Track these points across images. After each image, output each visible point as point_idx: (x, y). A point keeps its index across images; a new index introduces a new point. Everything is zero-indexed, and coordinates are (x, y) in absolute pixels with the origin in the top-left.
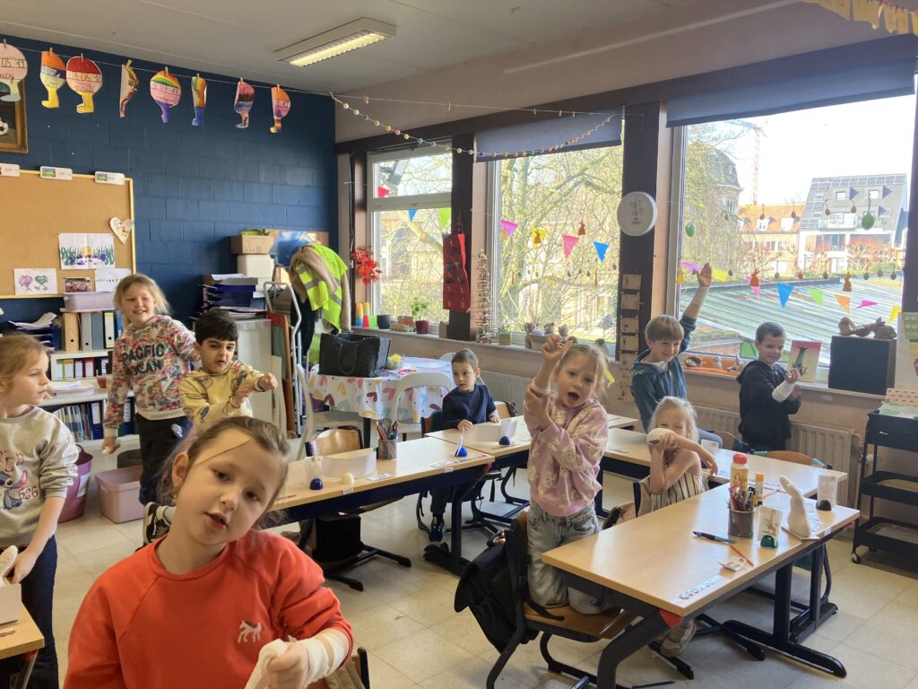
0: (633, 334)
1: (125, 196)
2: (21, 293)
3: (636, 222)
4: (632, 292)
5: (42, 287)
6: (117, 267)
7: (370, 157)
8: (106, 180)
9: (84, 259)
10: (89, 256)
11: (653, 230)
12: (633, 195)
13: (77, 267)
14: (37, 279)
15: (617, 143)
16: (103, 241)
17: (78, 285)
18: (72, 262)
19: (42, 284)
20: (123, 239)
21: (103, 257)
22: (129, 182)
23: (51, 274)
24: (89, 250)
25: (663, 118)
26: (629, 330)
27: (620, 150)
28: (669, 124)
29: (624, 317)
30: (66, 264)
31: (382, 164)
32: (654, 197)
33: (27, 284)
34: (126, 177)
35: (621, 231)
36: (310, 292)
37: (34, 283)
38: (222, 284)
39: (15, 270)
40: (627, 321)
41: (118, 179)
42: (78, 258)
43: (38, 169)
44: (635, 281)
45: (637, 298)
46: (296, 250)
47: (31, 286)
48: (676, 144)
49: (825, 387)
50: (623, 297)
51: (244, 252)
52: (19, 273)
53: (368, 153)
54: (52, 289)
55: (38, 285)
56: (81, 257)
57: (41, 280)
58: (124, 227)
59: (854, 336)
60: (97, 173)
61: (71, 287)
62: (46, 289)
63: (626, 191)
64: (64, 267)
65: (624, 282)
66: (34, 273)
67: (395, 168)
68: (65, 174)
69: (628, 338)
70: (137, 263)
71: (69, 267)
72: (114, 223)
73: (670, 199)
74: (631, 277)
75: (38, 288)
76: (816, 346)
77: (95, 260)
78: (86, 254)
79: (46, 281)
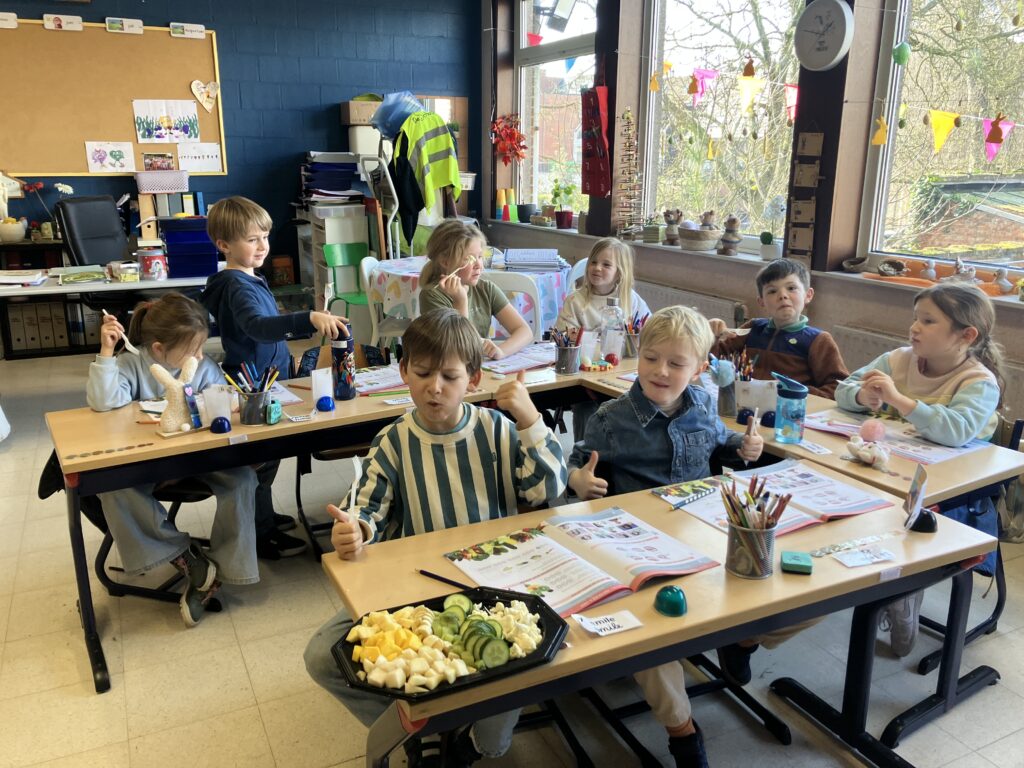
1: (209, 54)
2: (96, 170)
4: (809, 160)
5: (118, 164)
6: (202, 141)
8: (183, 33)
9: (163, 131)
13: (156, 140)
14: (111, 154)
16: (185, 110)
17: (159, 161)
18: (150, 134)
19: (118, 160)
20: (209, 106)
21: (185, 129)
22: (211, 35)
23: (127, 148)
24: (169, 120)
26: (801, 219)
29: (798, 198)
30: (143, 136)
32: (852, 6)
33: (101, 160)
34: (207, 29)
35: (801, 67)
37: (109, 159)
38: (317, 162)
39: (88, 144)
40: (800, 205)
41: (197, 31)
42: (156, 130)
43: (104, 22)
44: (814, 144)
45: (816, 168)
47: (106, 162)
50: (797, 169)
51: (352, 122)
52: (91, 146)
54: (128, 166)
55: (113, 161)
56: (160, 128)
57: (117, 156)
58: (207, 93)
60: (172, 24)
61: (151, 165)
62: (122, 166)
64: (141, 140)
65: (800, 144)
66: (108, 147)
68: (135, 25)
70: (226, 137)
71: (147, 141)
72: (197, 87)
74: (810, 137)
75: (113, 165)
77: (176, 132)
78: (166, 125)
79: (122, 157)
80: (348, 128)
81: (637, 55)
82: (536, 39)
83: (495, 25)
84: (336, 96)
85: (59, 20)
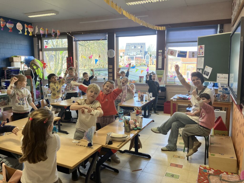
0: (111, 77)
3: (111, 55)
4: (111, 69)
7: (42, 39)
11: (114, 57)
12: (110, 50)
25: (115, 35)
26: (110, 76)
27: (107, 40)
28: (116, 37)
29: (110, 73)
31: (45, 40)
35: (108, 57)
36: (36, 71)
40: (110, 74)
44: (111, 67)
45: (112, 70)
46: (31, 61)
48: (117, 41)
49: (145, 83)
50: (109, 70)
51: (14, 61)
53: (42, 37)
63: (108, 49)
67: (48, 41)
69: (110, 77)
73: (117, 51)
74: (110, 66)
76: (143, 77)
80: (11, 62)
81: (75, 52)
82: (46, 47)
83: (39, 44)
84: (8, 56)
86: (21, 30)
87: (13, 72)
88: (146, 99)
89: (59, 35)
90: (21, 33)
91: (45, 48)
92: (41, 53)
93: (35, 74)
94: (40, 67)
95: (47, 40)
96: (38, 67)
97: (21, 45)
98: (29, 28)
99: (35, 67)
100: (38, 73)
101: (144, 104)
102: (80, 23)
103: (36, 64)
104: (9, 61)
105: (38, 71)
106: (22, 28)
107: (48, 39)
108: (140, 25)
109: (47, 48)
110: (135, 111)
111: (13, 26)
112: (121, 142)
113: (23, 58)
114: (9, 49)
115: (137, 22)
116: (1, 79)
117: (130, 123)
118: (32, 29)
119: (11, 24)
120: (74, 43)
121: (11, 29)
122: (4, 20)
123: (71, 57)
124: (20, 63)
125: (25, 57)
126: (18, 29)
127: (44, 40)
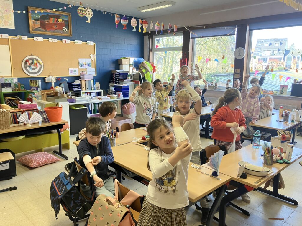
1: (94, 48)
2: (71, 75)
3: (239, 55)
4: (238, 73)
6: (92, 68)
7: (154, 37)
8: (89, 44)
9: (84, 66)
10: (85, 65)
11: (244, 57)
12: (239, 49)
13: (83, 68)
15: (234, 34)
16: (88, 61)
18: (82, 67)
20: (93, 60)
21: (89, 65)
22: (94, 44)
23: (77, 70)
24: (85, 63)
25: (248, 28)
27: (235, 36)
28: (249, 30)
30: (80, 67)
32: (245, 49)
33: (72, 72)
34: (94, 43)
35: (235, 58)
36: (145, 75)
37: (73, 72)
38: (120, 72)
41: (92, 43)
43: (74, 41)
44: (239, 71)
45: (239, 75)
46: (141, 63)
48: (250, 36)
49: (290, 96)
50: (235, 75)
51: (123, 64)
52: (70, 69)
53: (153, 35)
54: (77, 74)
55: (74, 73)
56: (84, 65)
57: (75, 71)
58: (93, 57)
59: (297, 83)
60: (87, 42)
61: (82, 73)
62: (76, 74)
63: (237, 47)
64: (80, 68)
65: (235, 70)
66: (73, 69)
67: (160, 39)
68: (80, 42)
70: (97, 67)
71: (81, 68)
72: (91, 55)
73: (248, 49)
74: (237, 69)
76: (287, 86)
77: (87, 66)
78: (85, 64)
79: (76, 72)
80: (120, 65)
81: (191, 52)
82: (157, 46)
83: (149, 43)
84: (117, 58)
85: (65, 41)
86: (135, 26)
87: (121, 75)
88: (293, 118)
89: (176, 31)
90: (135, 30)
91: (155, 47)
92: (151, 53)
93: (144, 78)
94: (149, 70)
95: (158, 39)
96: (147, 71)
97: (131, 44)
98: (143, 24)
99: (144, 71)
100: (147, 78)
101: (289, 126)
102: (201, 14)
103: (146, 67)
104: (118, 63)
105: (147, 75)
106: (136, 25)
107: (160, 37)
108: (296, 10)
109: (158, 48)
110: (279, 136)
111: (127, 23)
112: (260, 178)
113: (132, 60)
114: (119, 49)
115: (291, 6)
116: (110, 83)
117: (273, 153)
118: (146, 24)
119: (125, 20)
120: (191, 40)
121: (125, 26)
122: (119, 16)
123: (186, 59)
124: (129, 65)
125: (134, 59)
126: (132, 25)
127: (156, 38)
